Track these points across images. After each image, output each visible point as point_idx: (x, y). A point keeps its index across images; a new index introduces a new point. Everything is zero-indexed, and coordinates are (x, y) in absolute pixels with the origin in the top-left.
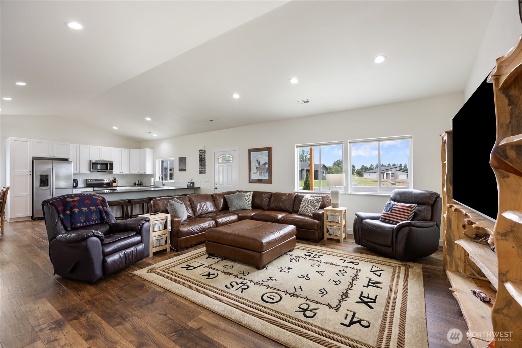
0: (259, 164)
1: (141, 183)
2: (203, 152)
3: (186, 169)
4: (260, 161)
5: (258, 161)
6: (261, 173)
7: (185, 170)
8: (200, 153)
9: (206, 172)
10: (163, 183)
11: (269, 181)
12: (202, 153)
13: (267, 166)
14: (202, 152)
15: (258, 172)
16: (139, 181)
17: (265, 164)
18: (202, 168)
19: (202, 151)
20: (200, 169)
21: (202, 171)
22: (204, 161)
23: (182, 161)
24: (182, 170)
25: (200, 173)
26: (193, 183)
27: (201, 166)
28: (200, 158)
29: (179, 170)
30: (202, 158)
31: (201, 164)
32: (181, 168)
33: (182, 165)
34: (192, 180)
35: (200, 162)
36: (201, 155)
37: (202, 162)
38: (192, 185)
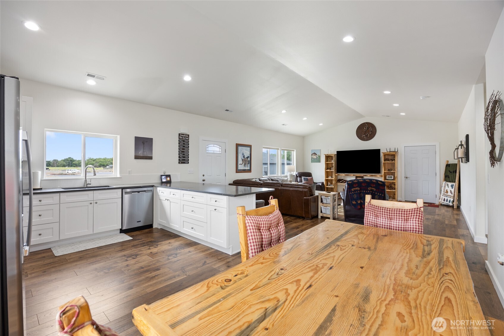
0: (244, 157)
2: (187, 137)
3: (152, 157)
4: (244, 154)
5: (243, 154)
6: (245, 164)
7: (151, 158)
8: (181, 138)
9: (189, 161)
11: (250, 171)
12: (184, 138)
13: (249, 159)
14: (185, 137)
15: (243, 164)
17: (248, 157)
18: (184, 157)
19: (185, 136)
20: (181, 157)
21: (184, 160)
22: (187, 147)
23: (145, 143)
24: (144, 157)
25: (180, 163)
26: (169, 176)
27: (182, 154)
28: (181, 144)
29: (137, 157)
30: (184, 144)
31: (182, 152)
32: (140, 153)
33: (144, 149)
34: (165, 173)
35: (181, 149)
36: (182, 140)
37: (184, 149)
38: (168, 179)
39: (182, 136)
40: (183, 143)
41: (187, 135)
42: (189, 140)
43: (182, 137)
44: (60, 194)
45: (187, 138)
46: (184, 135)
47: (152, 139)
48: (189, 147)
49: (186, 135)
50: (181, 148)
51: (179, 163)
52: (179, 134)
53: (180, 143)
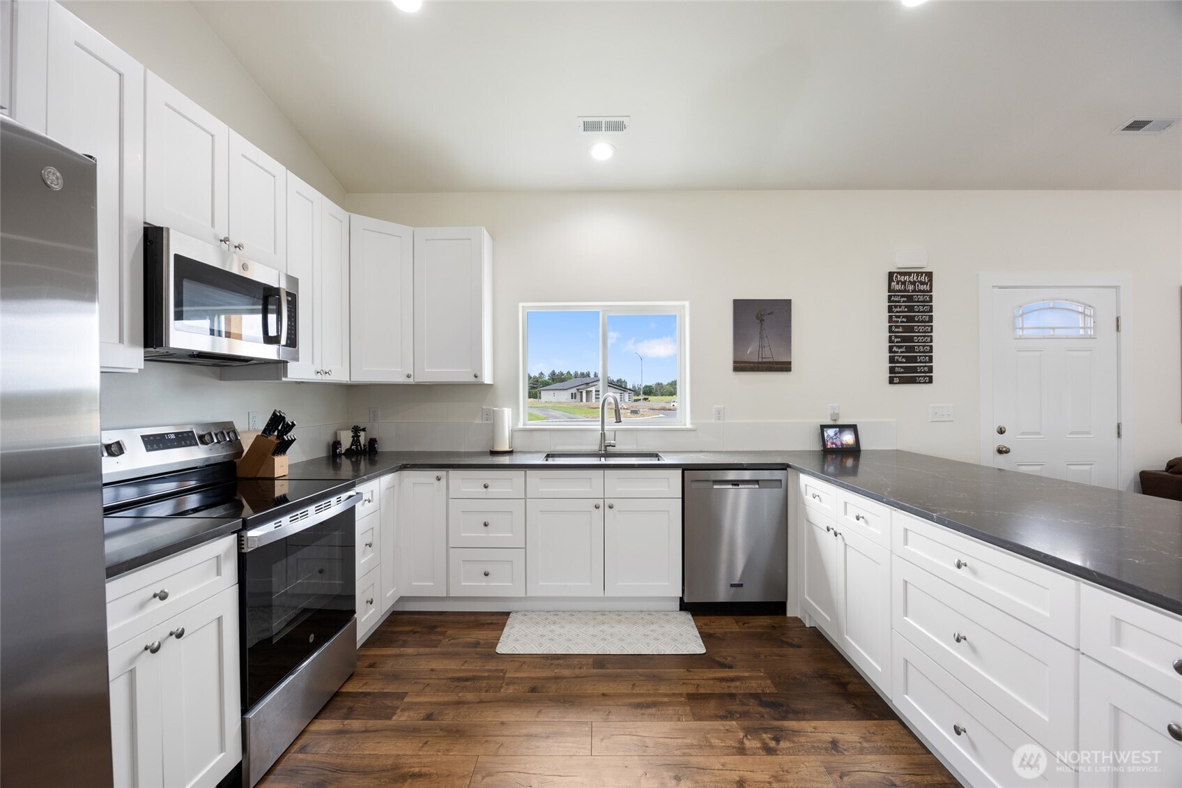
1: (373, 442)
2: (922, 283)
3: (790, 363)
7: (785, 367)
8: (898, 287)
9: (934, 374)
10: (603, 435)
12: (911, 288)
14: (913, 283)
16: (356, 430)
18: (914, 359)
19: (913, 278)
20: (900, 360)
21: (914, 370)
22: (922, 322)
23: (765, 318)
24: (765, 363)
25: (896, 380)
26: (853, 428)
27: (903, 350)
28: (899, 310)
29: (741, 366)
30: (911, 309)
31: (904, 339)
32: (751, 353)
33: (761, 338)
34: (835, 416)
35: (900, 330)
36: (902, 296)
37: (911, 329)
38: (848, 438)
39: (902, 279)
40: (906, 306)
41: (922, 273)
42: (931, 291)
43: (904, 283)
44: (525, 472)
45: (922, 287)
46: (909, 274)
47: (790, 300)
48: (931, 318)
49: (918, 273)
50: (897, 327)
51: (891, 381)
52: (891, 274)
53: (896, 307)
